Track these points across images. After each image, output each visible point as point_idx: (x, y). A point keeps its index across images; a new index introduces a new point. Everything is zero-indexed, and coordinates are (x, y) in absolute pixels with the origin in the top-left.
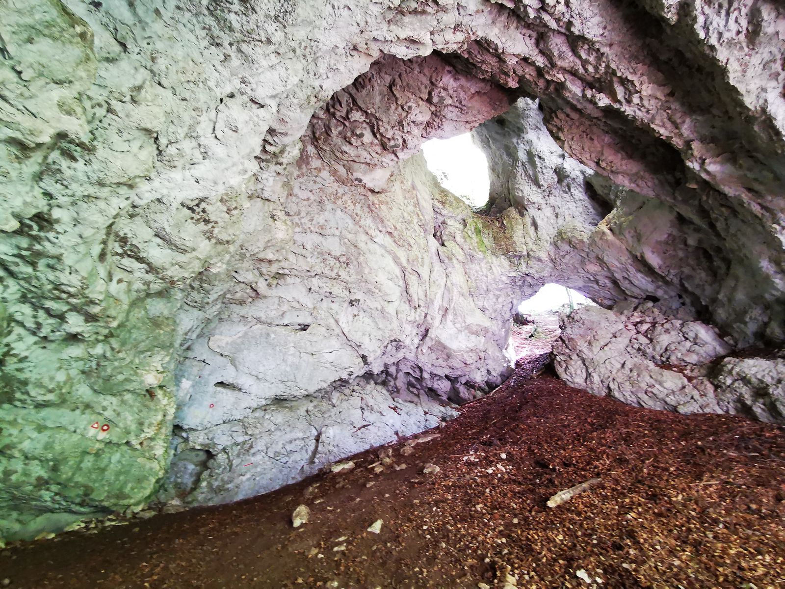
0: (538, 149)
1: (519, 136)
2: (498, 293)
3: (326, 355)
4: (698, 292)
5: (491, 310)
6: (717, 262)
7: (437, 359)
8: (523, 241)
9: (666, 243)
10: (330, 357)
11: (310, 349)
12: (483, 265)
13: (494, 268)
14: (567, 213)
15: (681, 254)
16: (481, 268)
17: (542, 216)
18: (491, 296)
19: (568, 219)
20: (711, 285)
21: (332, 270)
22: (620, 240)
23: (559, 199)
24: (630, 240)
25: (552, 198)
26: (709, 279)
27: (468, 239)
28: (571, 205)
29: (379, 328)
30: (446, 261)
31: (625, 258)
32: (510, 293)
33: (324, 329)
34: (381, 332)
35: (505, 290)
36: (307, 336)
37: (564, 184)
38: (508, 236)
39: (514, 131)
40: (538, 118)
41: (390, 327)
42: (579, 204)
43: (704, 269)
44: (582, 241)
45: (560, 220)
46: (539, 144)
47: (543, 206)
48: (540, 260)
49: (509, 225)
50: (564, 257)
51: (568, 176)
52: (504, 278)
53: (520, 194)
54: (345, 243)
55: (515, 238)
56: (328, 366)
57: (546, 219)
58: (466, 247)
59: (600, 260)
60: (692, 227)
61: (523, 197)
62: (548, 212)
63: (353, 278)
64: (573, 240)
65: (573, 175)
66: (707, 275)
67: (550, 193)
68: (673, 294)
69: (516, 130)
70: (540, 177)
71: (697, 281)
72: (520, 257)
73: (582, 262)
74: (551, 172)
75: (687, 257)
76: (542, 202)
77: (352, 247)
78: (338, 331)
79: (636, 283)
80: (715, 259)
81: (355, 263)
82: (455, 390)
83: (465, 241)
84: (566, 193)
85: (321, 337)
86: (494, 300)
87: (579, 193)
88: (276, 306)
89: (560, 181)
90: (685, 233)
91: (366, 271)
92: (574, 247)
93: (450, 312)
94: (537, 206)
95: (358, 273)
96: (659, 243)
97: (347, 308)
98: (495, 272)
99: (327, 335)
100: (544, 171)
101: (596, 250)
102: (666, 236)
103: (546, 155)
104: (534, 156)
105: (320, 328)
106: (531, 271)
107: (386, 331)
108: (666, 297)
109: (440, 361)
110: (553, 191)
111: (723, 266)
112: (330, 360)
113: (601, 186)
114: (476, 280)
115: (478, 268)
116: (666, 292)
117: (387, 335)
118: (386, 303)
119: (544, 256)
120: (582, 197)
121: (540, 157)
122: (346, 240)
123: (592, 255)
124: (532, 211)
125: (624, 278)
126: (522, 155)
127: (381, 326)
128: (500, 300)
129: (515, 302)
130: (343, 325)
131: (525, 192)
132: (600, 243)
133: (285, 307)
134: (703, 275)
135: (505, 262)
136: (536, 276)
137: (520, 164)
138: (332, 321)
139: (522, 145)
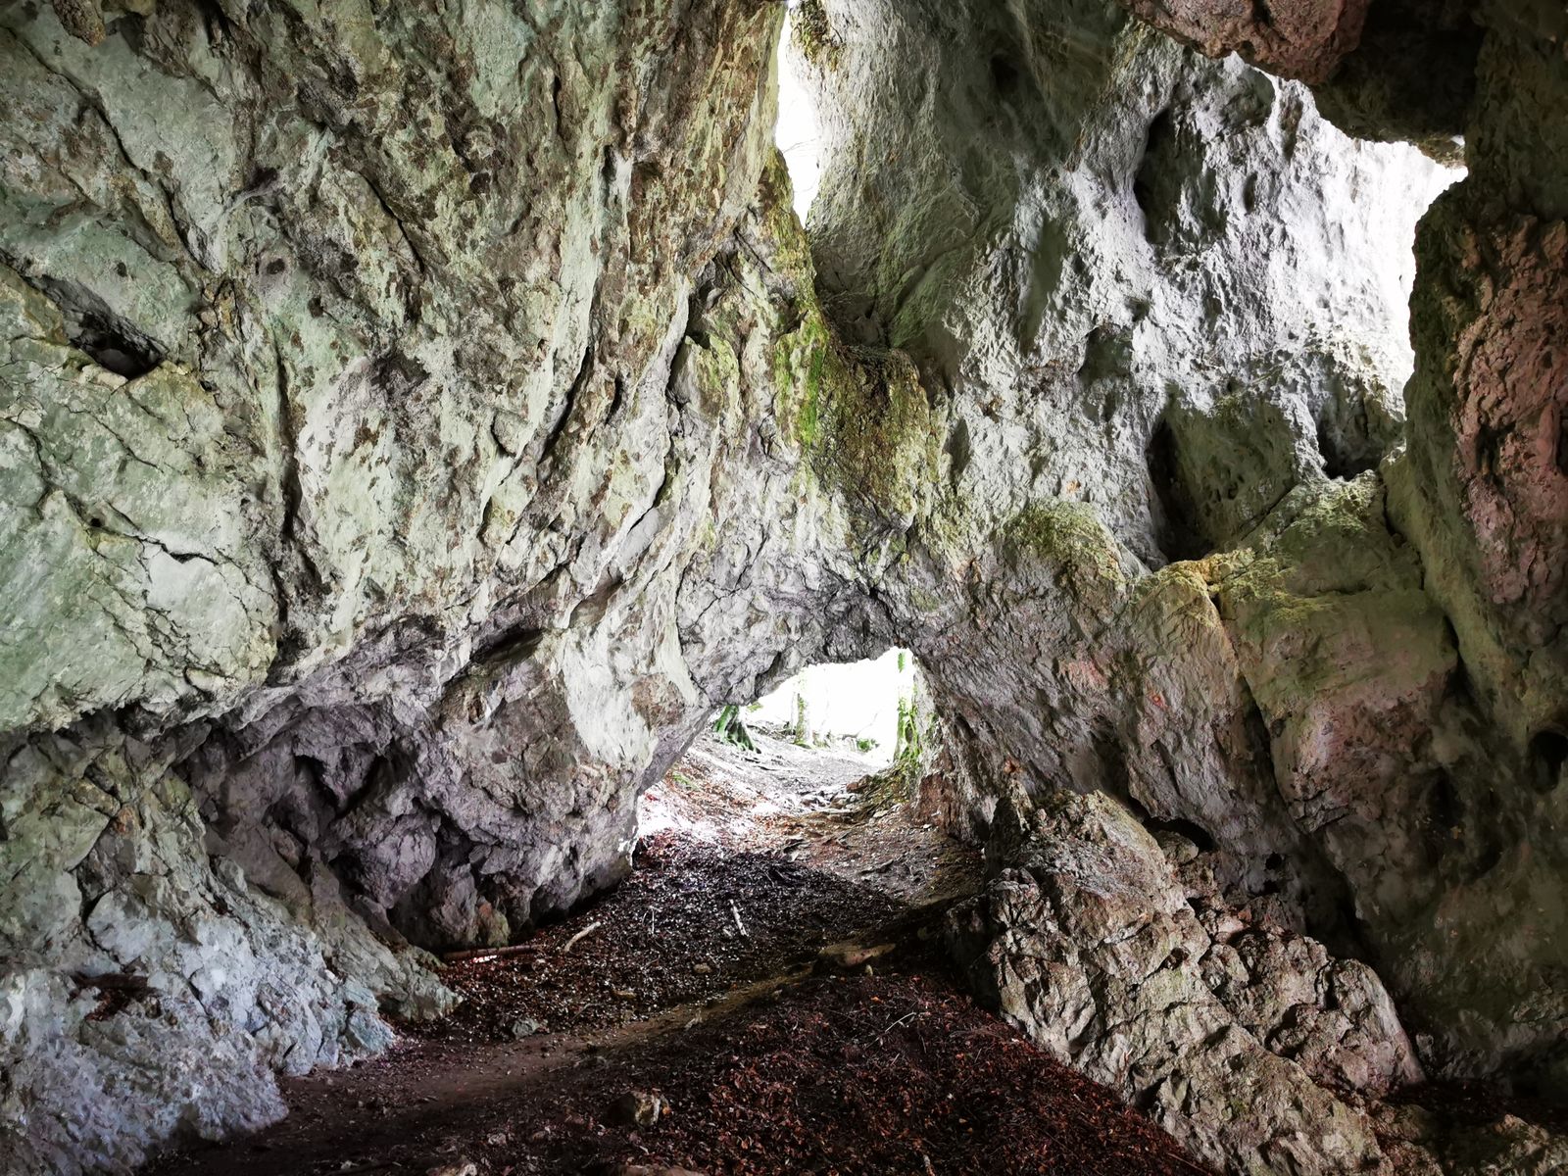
0: (1090, 240)
1: (1041, 159)
2: (763, 603)
3: (157, 560)
4: (1357, 878)
5: (709, 651)
6: (1467, 831)
7: (498, 758)
8: (915, 481)
9: (1376, 724)
10: (166, 582)
11: (102, 493)
12: (775, 486)
13: (800, 519)
14: (1071, 475)
15: (1384, 766)
16: (765, 491)
17: (993, 437)
18: (740, 602)
19: (1069, 495)
20: (1406, 876)
21: (419, 162)
22: (1237, 644)
23: (1061, 420)
24: (1272, 661)
25: (1043, 408)
26: (1409, 860)
27: (781, 375)
28: (1095, 460)
29: (398, 539)
30: (694, 406)
31: (1218, 700)
32: (793, 623)
33: (215, 421)
34: (397, 563)
35: (784, 607)
36: (123, 409)
37: (1101, 387)
38: (886, 440)
39: (1030, 132)
40: (1129, 149)
41: (441, 561)
42: (1116, 471)
43: (1409, 830)
44: (1109, 587)
45: (1043, 487)
46: (1098, 228)
47: (1008, 413)
48: (937, 569)
49: (896, 405)
50: (1019, 600)
51: (1126, 375)
52: (812, 569)
53: (958, 332)
54: (536, 84)
55: (898, 460)
56: (136, 621)
57: (998, 455)
58: (761, 396)
59: (1128, 666)
60: (1465, 714)
61: (965, 347)
62: (1016, 436)
63: (465, 264)
64: (1084, 567)
65: (1142, 378)
66: (1409, 848)
67: (1044, 387)
68: (1264, 848)
69: (1041, 134)
70: (1048, 323)
71: (1372, 850)
72: (887, 527)
73: (1067, 644)
74: (1085, 331)
75: (1392, 781)
76: (1009, 397)
77: (550, 124)
78: (271, 466)
79: (1186, 776)
80: (1468, 821)
81: (515, 204)
82: (431, 888)
83: (770, 376)
84: (1092, 415)
85: (180, 458)
86: (740, 623)
87: (1129, 442)
88: (50, 139)
89: (1090, 372)
90: (1437, 721)
91: (536, 270)
92: (1072, 590)
93: (624, 599)
94: (988, 398)
95: (494, 251)
96: (1361, 711)
97: (354, 379)
98: (799, 532)
99: (211, 457)
100: (1071, 314)
101: (1140, 635)
102: (1391, 705)
103: (1101, 275)
104: (1067, 251)
105: (199, 404)
106: (894, 589)
107: (421, 569)
108: (1241, 848)
109: (504, 770)
110: (1057, 386)
111: (1474, 849)
112: (158, 596)
113: (1214, 461)
114: (727, 525)
115: (757, 486)
116: (1247, 836)
117: (416, 588)
118: (492, 448)
119: (956, 562)
120: (1134, 457)
121: (1079, 267)
122: (549, 74)
123: (1114, 640)
124: (966, 406)
125: (1158, 746)
126: (1025, 220)
127: (414, 536)
128: (758, 631)
129: (793, 659)
130: (309, 456)
131: (977, 336)
132: (1169, 622)
133: (98, 183)
134: (1399, 842)
135: (840, 522)
136: (902, 611)
137: (1004, 244)
138: (270, 399)
139: (1039, 193)
